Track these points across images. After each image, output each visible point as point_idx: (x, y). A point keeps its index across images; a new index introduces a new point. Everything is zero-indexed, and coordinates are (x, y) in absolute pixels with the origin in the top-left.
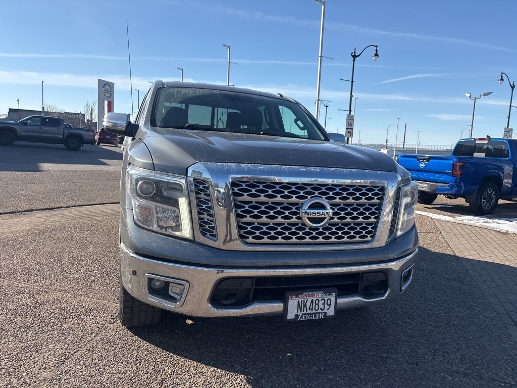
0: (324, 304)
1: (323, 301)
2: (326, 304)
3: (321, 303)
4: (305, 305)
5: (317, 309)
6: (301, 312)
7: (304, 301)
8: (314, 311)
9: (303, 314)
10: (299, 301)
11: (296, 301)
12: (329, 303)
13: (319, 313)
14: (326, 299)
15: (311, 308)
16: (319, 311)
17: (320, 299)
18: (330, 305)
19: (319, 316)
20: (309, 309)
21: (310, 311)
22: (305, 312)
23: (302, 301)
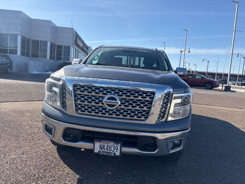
0: (114, 148)
1: (113, 147)
2: (115, 148)
3: (113, 148)
4: (104, 147)
5: (110, 150)
6: (102, 150)
7: (103, 145)
8: (109, 151)
9: (102, 152)
10: (100, 145)
11: (99, 144)
12: (117, 149)
13: (111, 153)
14: (115, 146)
15: (107, 149)
16: (111, 152)
17: (112, 146)
18: (117, 150)
19: (111, 154)
20: (106, 149)
21: (106, 151)
22: (104, 151)
23: (102, 145)
